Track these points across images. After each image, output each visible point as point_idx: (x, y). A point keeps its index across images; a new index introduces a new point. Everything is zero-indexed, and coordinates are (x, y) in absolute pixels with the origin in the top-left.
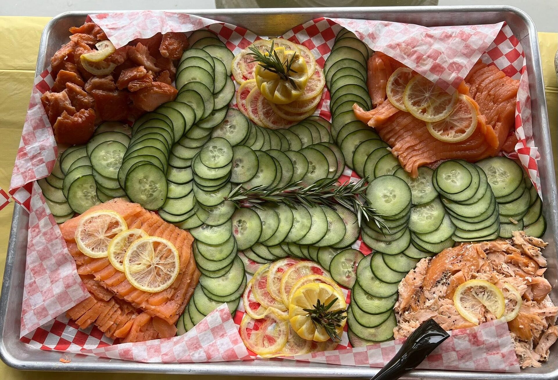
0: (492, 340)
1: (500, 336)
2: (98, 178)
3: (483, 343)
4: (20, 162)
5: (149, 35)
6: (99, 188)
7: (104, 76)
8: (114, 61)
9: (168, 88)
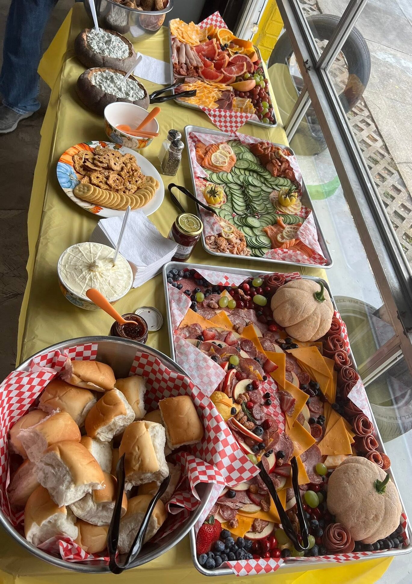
0: (215, 228)
1: (217, 231)
2: (242, 153)
3: (214, 226)
4: (243, 135)
5: (291, 166)
6: (239, 154)
7: (275, 156)
8: (280, 158)
9: (276, 172)
